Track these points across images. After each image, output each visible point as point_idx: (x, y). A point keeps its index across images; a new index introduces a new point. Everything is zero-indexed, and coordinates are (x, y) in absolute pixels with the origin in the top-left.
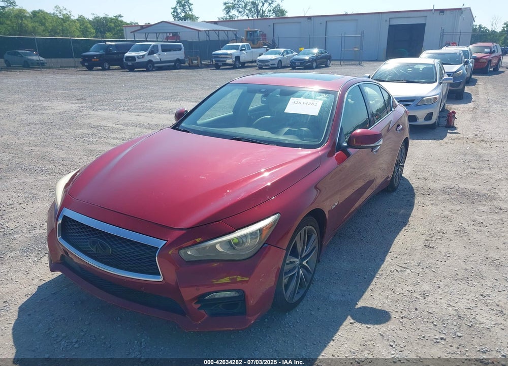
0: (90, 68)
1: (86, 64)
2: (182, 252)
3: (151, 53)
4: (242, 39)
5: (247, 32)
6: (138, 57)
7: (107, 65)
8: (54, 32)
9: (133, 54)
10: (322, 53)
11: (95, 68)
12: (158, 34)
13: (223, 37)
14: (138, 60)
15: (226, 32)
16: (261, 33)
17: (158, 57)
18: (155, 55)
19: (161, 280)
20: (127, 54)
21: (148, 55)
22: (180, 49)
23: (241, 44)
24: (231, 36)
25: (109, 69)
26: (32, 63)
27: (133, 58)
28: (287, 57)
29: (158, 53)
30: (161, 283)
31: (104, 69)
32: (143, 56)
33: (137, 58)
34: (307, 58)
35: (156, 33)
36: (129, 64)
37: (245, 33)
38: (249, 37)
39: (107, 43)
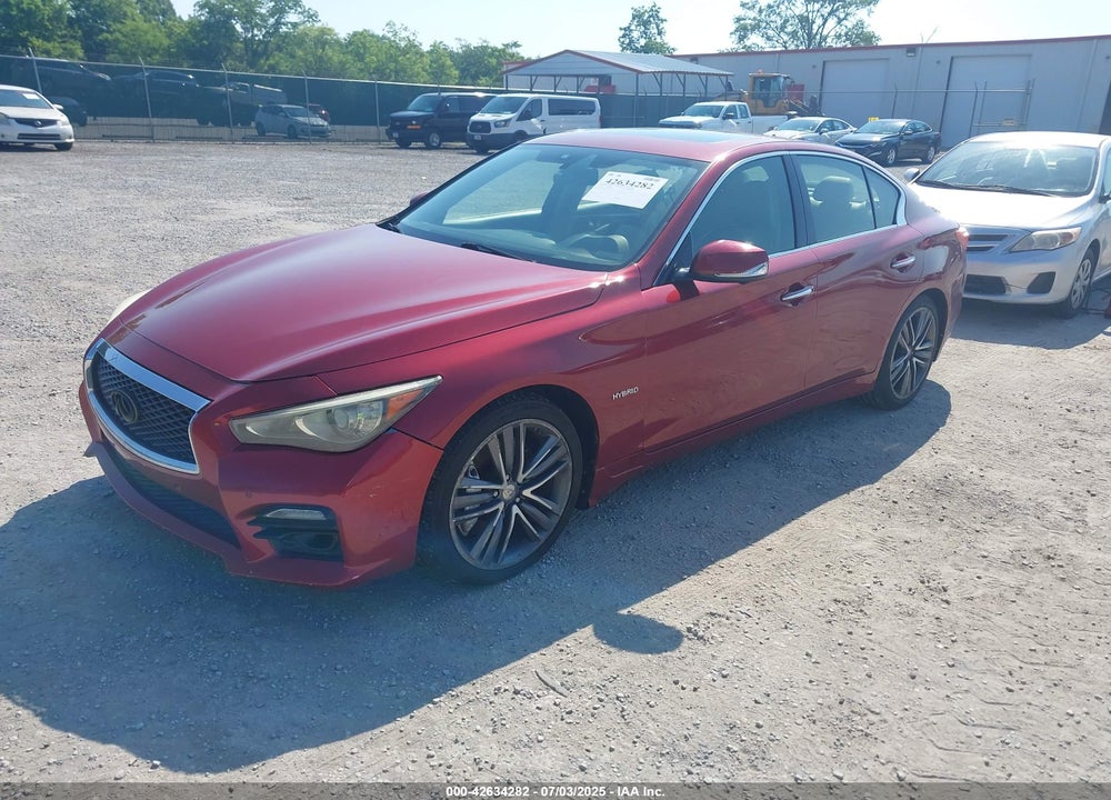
0: (404, 144)
1: (396, 135)
2: (235, 424)
3: (525, 116)
4: (741, 94)
5: (755, 78)
6: (497, 124)
7: (435, 139)
8: (380, 72)
9: (488, 117)
10: (915, 130)
11: (413, 145)
12: (557, 79)
13: (693, 87)
14: (494, 131)
15: (703, 77)
16: (788, 81)
17: (539, 126)
18: (533, 120)
19: (197, 472)
20: (477, 117)
21: (518, 120)
22: (591, 111)
23: (726, 104)
24: (716, 86)
25: (437, 148)
26: (302, 131)
27: (485, 125)
28: (831, 135)
29: (540, 118)
30: (196, 478)
31: (429, 147)
32: (507, 122)
33: (492, 126)
34: (877, 138)
35: (555, 76)
36: (476, 138)
37: (750, 81)
38: (758, 91)
39: (443, 94)
